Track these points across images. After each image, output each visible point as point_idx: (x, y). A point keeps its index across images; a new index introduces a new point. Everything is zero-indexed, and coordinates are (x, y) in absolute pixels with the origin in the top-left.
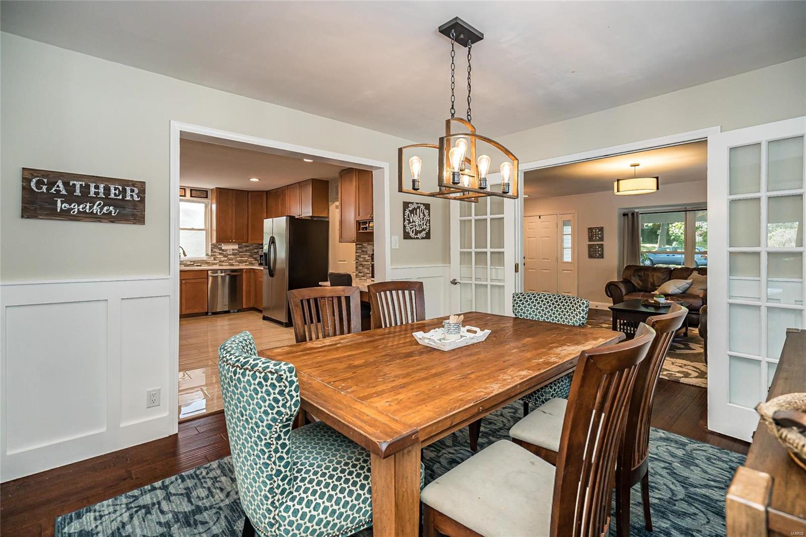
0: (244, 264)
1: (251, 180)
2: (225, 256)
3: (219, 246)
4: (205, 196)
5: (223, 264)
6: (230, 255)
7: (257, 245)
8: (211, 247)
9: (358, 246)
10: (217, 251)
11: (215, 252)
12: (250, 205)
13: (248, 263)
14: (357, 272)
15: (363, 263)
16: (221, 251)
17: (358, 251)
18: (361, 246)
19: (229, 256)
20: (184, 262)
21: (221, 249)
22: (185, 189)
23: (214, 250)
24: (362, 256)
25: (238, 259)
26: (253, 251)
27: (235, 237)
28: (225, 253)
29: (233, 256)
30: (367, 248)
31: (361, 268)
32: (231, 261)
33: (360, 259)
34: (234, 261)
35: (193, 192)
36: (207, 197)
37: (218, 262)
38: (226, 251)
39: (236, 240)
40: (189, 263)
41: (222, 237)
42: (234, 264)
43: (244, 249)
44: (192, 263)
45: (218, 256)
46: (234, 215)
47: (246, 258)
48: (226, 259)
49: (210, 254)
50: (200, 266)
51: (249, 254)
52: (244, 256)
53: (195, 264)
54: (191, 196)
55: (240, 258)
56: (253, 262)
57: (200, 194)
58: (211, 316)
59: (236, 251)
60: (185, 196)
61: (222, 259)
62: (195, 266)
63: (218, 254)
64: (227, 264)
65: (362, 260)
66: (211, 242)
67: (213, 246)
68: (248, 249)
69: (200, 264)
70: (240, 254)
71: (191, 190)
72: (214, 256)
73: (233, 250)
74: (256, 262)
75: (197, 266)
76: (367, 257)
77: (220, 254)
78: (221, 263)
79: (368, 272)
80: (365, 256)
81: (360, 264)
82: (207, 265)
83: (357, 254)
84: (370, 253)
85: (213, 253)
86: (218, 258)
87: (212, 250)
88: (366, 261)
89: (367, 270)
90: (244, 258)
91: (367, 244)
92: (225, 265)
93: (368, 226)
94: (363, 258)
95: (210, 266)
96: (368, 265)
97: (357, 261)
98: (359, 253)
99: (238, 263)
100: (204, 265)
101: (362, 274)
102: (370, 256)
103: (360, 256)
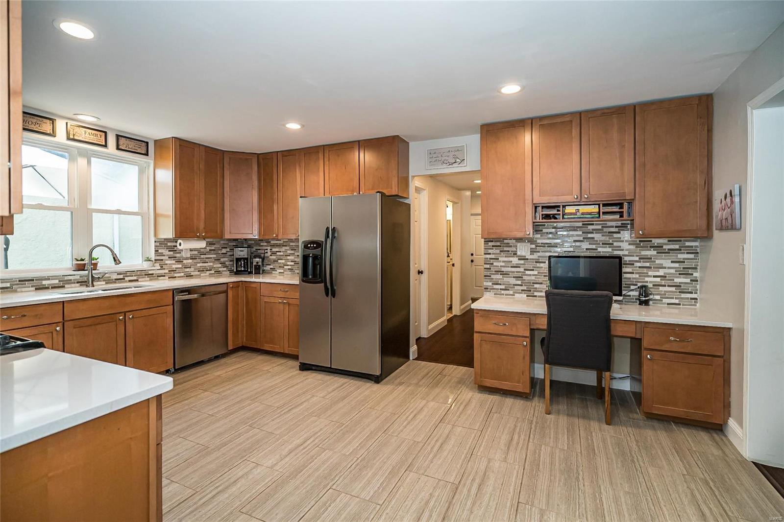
0: (208, 273)
1: (287, 125)
2: (178, 261)
3: (173, 244)
4: (143, 152)
5: (176, 275)
6: (187, 259)
7: (226, 242)
8: (156, 246)
9: (490, 244)
10: (166, 252)
11: (162, 255)
13: (213, 272)
14: (490, 284)
15: (503, 269)
16: (172, 253)
17: (490, 251)
18: (498, 244)
19: (185, 261)
21: (174, 249)
22: (105, 133)
23: (160, 251)
24: (500, 259)
25: (199, 265)
26: (220, 252)
27: (204, 228)
28: (178, 255)
29: (190, 261)
30: (515, 246)
31: (500, 277)
32: (188, 270)
33: (495, 264)
34: (192, 269)
35: (122, 140)
36: (147, 154)
37: (167, 271)
38: (181, 252)
40: (115, 276)
41: (185, 228)
42: (192, 274)
43: (208, 249)
44: (121, 277)
45: (167, 262)
47: (211, 264)
48: (180, 266)
49: (153, 259)
50: (137, 280)
51: (215, 256)
52: (207, 260)
53: (127, 279)
54: (118, 148)
55: (201, 265)
56: (220, 269)
57: (133, 145)
59: (198, 252)
60: (105, 146)
61: (174, 266)
62: (126, 282)
63: (167, 258)
64: (182, 274)
65: (503, 264)
66: (155, 235)
67: (158, 244)
68: (213, 248)
69: (135, 278)
70: (202, 256)
71: (118, 136)
72: (161, 262)
73: (191, 250)
74: (225, 269)
75: (130, 281)
76: (515, 260)
77: (169, 258)
78: (172, 274)
79: (519, 282)
80: (511, 259)
81: (495, 271)
82: (148, 279)
83: (488, 256)
84: (523, 254)
85: (158, 256)
86: (167, 264)
87: (155, 251)
88: (512, 267)
89: (516, 280)
90: (207, 262)
91: (516, 242)
92: (178, 277)
93: (561, 212)
94: (503, 262)
95: (155, 279)
96: (517, 272)
97: (488, 266)
98: (493, 254)
99: (198, 273)
100: (143, 279)
101: (503, 287)
102: (523, 258)
103: (497, 259)
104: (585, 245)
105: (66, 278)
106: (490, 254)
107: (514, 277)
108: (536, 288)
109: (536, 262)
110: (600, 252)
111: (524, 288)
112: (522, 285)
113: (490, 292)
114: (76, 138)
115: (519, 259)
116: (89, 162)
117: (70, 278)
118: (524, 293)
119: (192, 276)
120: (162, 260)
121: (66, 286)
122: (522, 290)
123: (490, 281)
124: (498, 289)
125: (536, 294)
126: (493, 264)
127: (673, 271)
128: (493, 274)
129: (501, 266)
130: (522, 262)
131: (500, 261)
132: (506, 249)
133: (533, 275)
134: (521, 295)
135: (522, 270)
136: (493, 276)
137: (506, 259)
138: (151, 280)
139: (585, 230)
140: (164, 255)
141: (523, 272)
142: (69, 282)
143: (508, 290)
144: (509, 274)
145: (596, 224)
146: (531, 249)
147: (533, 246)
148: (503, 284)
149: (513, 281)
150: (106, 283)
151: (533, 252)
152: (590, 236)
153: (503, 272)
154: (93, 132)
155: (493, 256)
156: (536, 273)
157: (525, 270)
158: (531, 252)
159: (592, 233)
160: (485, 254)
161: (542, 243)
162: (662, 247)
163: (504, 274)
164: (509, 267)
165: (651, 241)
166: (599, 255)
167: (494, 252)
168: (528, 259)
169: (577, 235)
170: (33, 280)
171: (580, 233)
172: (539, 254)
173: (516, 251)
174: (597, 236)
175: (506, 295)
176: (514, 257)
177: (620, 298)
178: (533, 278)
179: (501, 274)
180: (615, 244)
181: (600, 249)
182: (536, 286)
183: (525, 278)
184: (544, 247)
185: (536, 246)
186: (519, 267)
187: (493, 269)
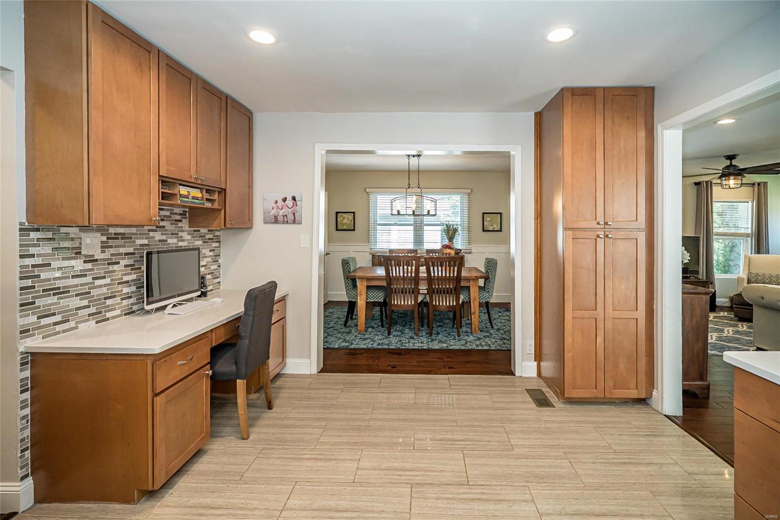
9: (33, 235)
14: (34, 319)
15: (59, 284)
17: (32, 250)
24: (55, 264)
33: (43, 276)
65: (58, 274)
76: (78, 265)
79: (85, 303)
80: (73, 263)
81: (44, 291)
83: (29, 262)
84: (91, 252)
88: (73, 277)
89: (80, 300)
91: (80, 231)
94: (60, 269)
96: (82, 285)
97: (29, 283)
98: (39, 255)
101: (58, 318)
102: (90, 260)
103: (50, 265)
106: (33, 256)
107: (77, 295)
108: (108, 306)
109: (109, 264)
111: (93, 310)
112: (88, 307)
113: (34, 335)
115: (85, 262)
118: (93, 319)
122: (89, 315)
123: (33, 314)
124: (48, 325)
125: (109, 315)
126: (38, 276)
127: (209, 259)
128: (40, 297)
129: (55, 279)
130: (89, 266)
131: (53, 269)
132: (62, 244)
133: (105, 285)
134: (88, 323)
135: (89, 279)
136: (38, 302)
137: (63, 264)
141: (91, 283)
143: (68, 320)
144: (69, 292)
146: (102, 242)
147: (104, 238)
148: (59, 313)
149: (76, 302)
151: (104, 246)
153: (59, 288)
155: (38, 261)
156: (107, 281)
158: (102, 247)
160: (22, 257)
161: (115, 234)
162: (205, 236)
163: (61, 292)
164: (68, 278)
165: (199, 231)
167: (42, 252)
168: (96, 260)
172: (112, 251)
173: (80, 248)
174: (167, 225)
175: (64, 331)
176: (76, 258)
178: (105, 290)
179: (54, 295)
180: (180, 234)
182: (109, 302)
183: (94, 292)
184: (117, 238)
185: (108, 238)
186: (85, 276)
187: (39, 287)
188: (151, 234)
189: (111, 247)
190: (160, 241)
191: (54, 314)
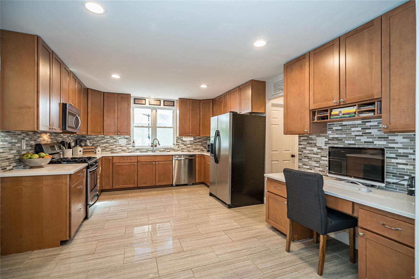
0: (198, 150)
1: (201, 86)
2: (185, 145)
3: (181, 138)
4: (172, 105)
5: (184, 150)
6: (188, 144)
7: (206, 138)
8: (176, 139)
9: (302, 138)
10: (180, 141)
11: (179, 142)
12: (201, 109)
13: (200, 150)
14: (301, 164)
15: (309, 155)
16: (182, 142)
17: (302, 143)
18: (306, 138)
19: (188, 145)
20: (160, 149)
21: (182, 141)
22: (160, 100)
23: (178, 141)
24: (308, 148)
25: (193, 147)
26: (203, 142)
27: (191, 132)
28: (185, 143)
29: (190, 145)
30: (316, 140)
31: (307, 160)
32: (189, 149)
33: (304, 151)
34: (191, 149)
35: (165, 102)
36: (174, 106)
37: (180, 149)
38: (185, 141)
39: (191, 134)
40: (162, 150)
41: (183, 133)
42: (191, 150)
43: (198, 140)
44: (164, 150)
45: (180, 145)
46: (191, 117)
47: (199, 147)
48: (186, 147)
49: (175, 144)
50: (170, 151)
51: (201, 144)
53: (166, 151)
54: (164, 105)
55: (195, 147)
56: (203, 149)
57: (169, 103)
58: (175, 187)
59: (192, 142)
60: (160, 105)
61: (183, 147)
62: (166, 152)
63: (181, 144)
64: (187, 150)
65: (309, 152)
66: (176, 135)
67: (177, 139)
69: (169, 151)
70: (195, 144)
71: (164, 101)
72: (178, 145)
73: (190, 141)
74: (205, 149)
75: (167, 151)
76: (315, 150)
77: (182, 144)
78: (183, 150)
79: (318, 165)
80: (313, 148)
81: (304, 156)
82: (174, 151)
83: (301, 146)
84: (320, 145)
85: (177, 143)
86: (180, 146)
87: (177, 141)
88: (314, 154)
89: (316, 163)
90: (197, 146)
91: (316, 136)
92: (185, 151)
93: (328, 114)
94: (309, 150)
95: (176, 152)
96: (317, 158)
97: (300, 153)
98: (303, 145)
99: (193, 150)
100: (172, 151)
101: (308, 167)
102: (320, 148)
103: (305, 148)
104: (364, 139)
105: (148, 149)
107: (315, 161)
110: (376, 145)
112: (319, 167)
114: (151, 104)
115: (318, 149)
116: (156, 111)
117: (149, 149)
119: (191, 151)
120: (179, 144)
121: (148, 152)
123: (301, 163)
126: (303, 151)
128: (303, 158)
129: (308, 153)
130: (319, 151)
131: (307, 150)
132: (311, 142)
135: (319, 156)
136: (303, 160)
137: (310, 148)
138: (174, 152)
139: (364, 126)
140: (179, 143)
142: (149, 150)
143: (311, 169)
144: (312, 159)
145: (374, 122)
146: (325, 141)
147: (327, 140)
148: (309, 166)
149: (314, 164)
150: (160, 152)
151: (326, 144)
152: (367, 131)
153: (309, 157)
154: (156, 101)
155: (303, 146)
157: (321, 156)
159: (370, 129)
160: (299, 145)
161: (332, 138)
163: (310, 159)
164: (311, 154)
166: (375, 147)
168: (323, 149)
169: (358, 131)
170: (139, 149)
171: (360, 129)
173: (316, 143)
174: (374, 132)
176: (314, 147)
177: (383, 185)
179: (307, 159)
181: (375, 142)
183: (321, 162)
184: (334, 140)
185: (329, 140)
186: (318, 154)
187: (303, 155)
188: (357, 138)
189: (330, 144)
190: (365, 142)
191: (307, 165)
